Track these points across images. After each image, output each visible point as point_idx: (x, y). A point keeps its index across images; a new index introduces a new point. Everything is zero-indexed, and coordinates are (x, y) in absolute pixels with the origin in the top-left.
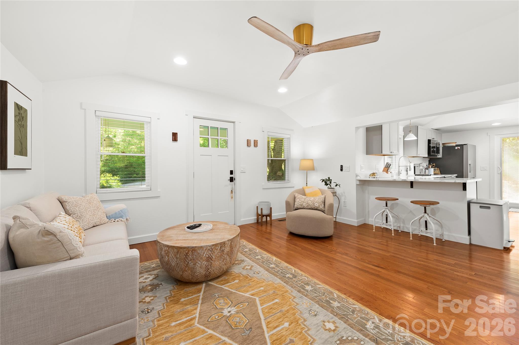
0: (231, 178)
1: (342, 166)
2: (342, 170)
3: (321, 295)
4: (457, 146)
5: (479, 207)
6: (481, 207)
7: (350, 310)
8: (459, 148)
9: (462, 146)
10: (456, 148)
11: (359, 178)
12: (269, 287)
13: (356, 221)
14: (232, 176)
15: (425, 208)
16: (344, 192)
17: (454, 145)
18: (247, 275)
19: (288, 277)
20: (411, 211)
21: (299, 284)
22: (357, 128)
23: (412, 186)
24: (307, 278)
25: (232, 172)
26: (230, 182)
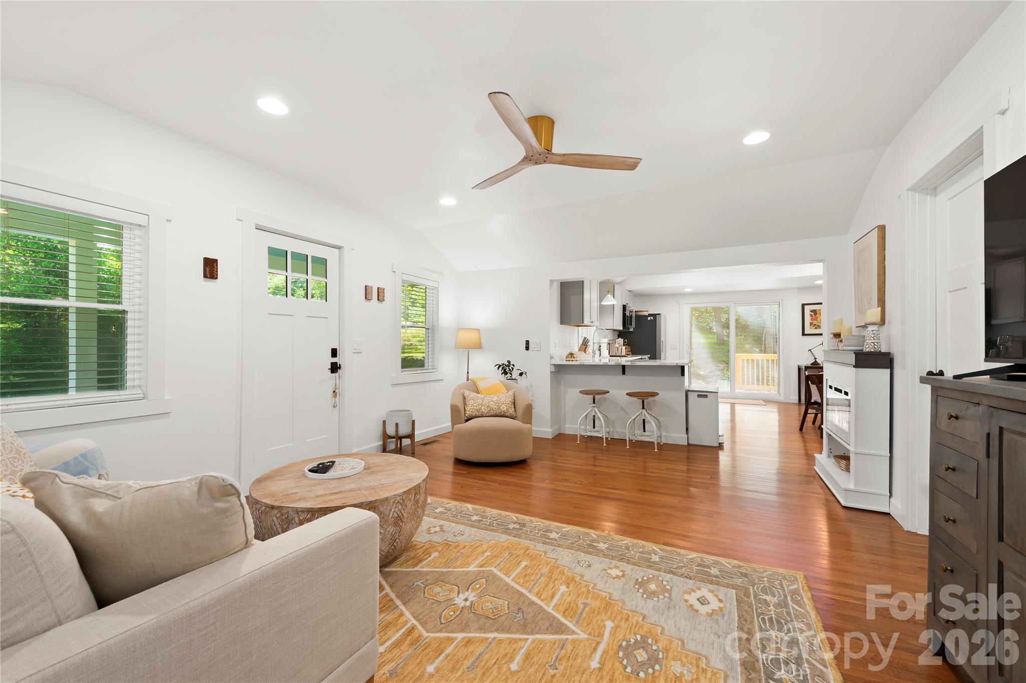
0: (332, 364)
1: (527, 342)
2: (527, 348)
3: (576, 540)
4: (650, 315)
5: (697, 396)
6: (699, 396)
7: (623, 548)
8: (652, 318)
9: (654, 316)
10: (649, 318)
11: (554, 362)
12: (496, 549)
13: (550, 430)
14: (334, 360)
15: (643, 401)
16: (531, 385)
17: (646, 314)
18: (445, 542)
19: (514, 528)
20: (622, 408)
21: (538, 533)
22: (552, 282)
23: (624, 373)
24: (542, 523)
25: (334, 353)
26: (330, 372)
